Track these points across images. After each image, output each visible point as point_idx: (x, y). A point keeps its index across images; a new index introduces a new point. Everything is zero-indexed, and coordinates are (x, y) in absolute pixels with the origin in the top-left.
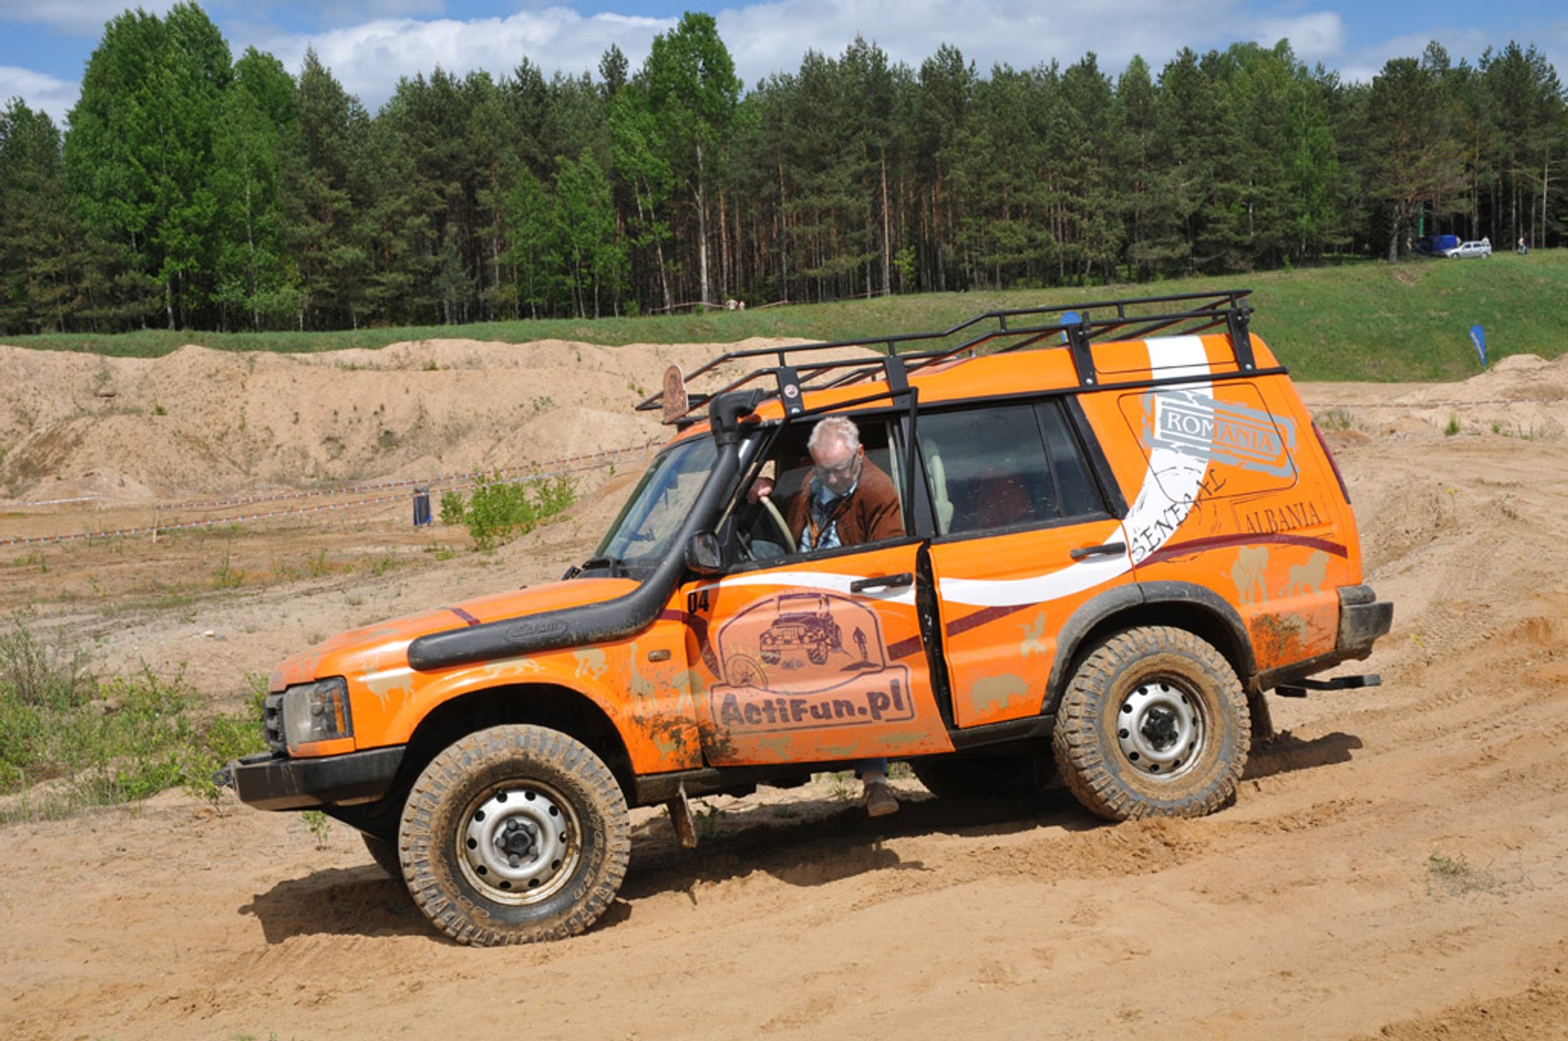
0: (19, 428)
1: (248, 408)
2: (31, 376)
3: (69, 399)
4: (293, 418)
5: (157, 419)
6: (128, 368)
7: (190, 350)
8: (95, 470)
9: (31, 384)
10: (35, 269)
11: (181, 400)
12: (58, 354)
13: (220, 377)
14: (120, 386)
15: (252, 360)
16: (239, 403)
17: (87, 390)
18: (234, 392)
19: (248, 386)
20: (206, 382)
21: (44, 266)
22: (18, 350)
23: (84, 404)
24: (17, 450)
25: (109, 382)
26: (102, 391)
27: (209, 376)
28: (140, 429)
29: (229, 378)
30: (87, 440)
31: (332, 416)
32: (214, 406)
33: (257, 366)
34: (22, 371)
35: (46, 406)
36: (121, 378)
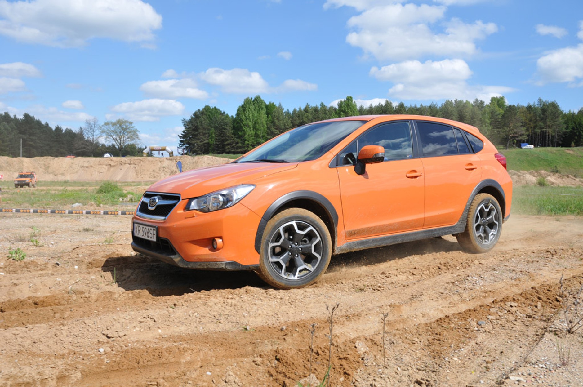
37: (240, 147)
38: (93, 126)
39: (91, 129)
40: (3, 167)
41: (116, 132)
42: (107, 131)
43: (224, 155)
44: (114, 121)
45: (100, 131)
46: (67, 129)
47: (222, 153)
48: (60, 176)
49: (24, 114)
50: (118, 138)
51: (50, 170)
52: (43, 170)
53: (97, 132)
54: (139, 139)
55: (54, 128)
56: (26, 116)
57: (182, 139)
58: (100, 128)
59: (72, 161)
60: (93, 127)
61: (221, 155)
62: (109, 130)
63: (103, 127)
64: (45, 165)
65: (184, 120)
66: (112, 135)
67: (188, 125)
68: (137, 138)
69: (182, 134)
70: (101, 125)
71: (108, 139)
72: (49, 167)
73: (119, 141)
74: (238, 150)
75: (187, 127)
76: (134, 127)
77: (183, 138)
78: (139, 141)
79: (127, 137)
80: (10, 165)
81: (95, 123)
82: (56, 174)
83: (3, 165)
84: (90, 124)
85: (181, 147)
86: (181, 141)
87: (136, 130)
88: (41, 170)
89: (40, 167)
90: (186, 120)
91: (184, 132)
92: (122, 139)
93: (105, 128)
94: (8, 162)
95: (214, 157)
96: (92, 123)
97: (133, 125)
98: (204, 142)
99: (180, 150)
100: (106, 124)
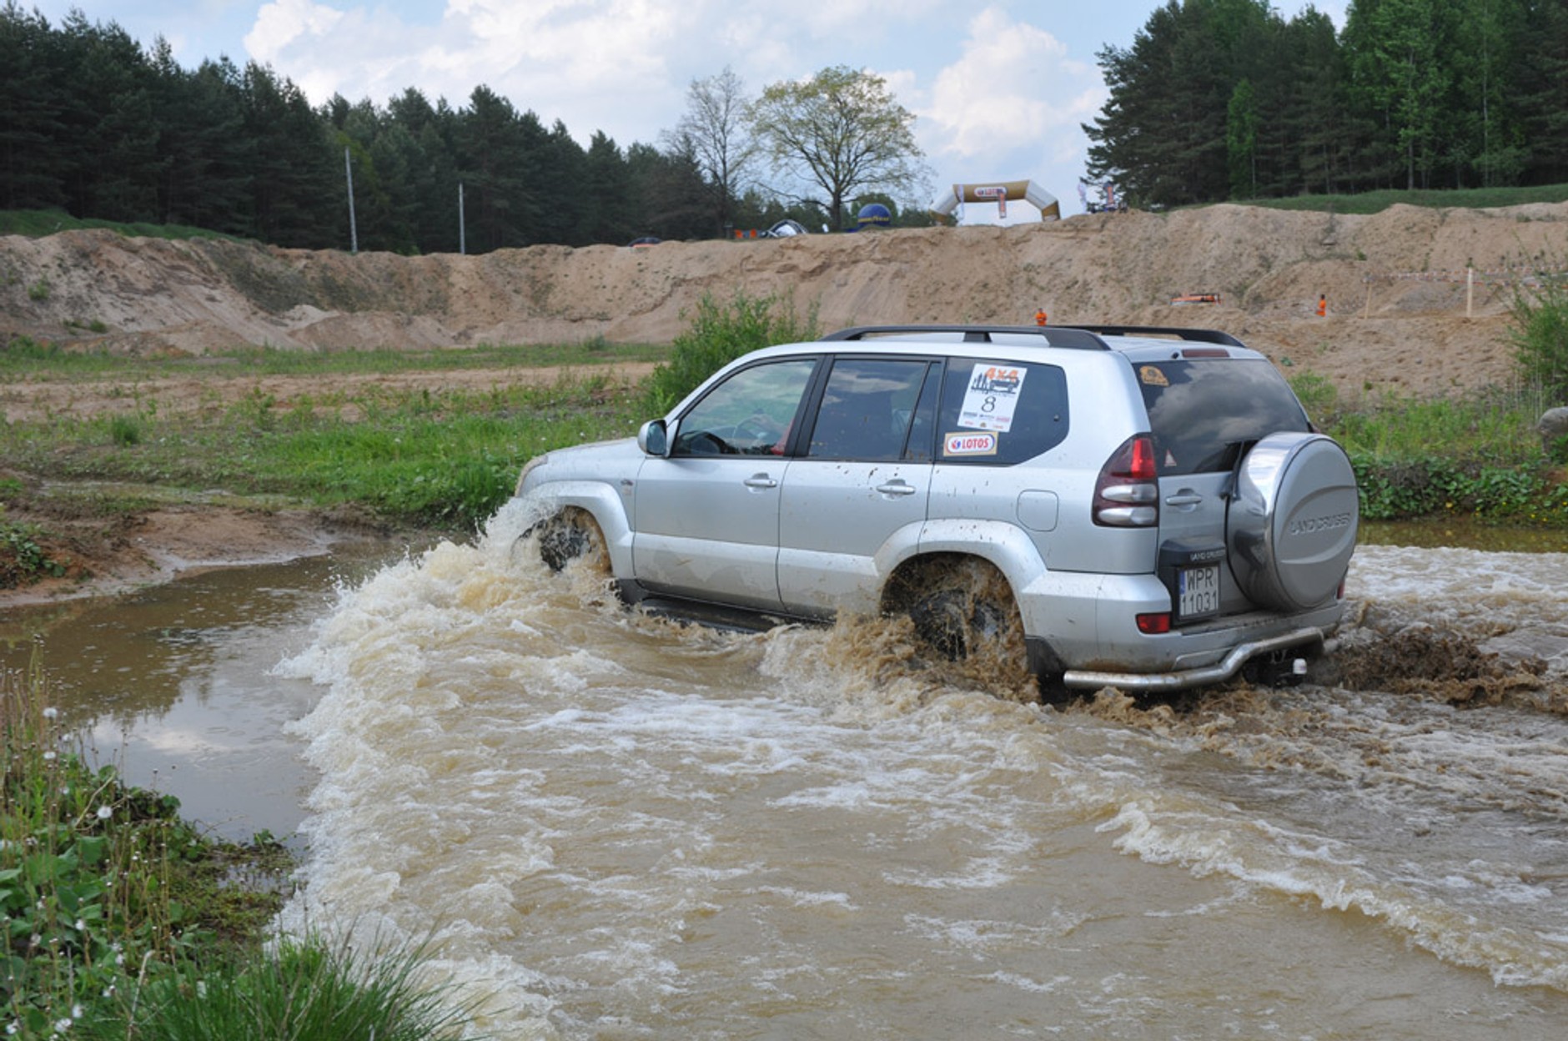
0: (1260, 269)
1: (1432, 254)
2: (1276, 230)
3: (1300, 248)
4: (1466, 262)
5: (1357, 263)
6: (1350, 221)
7: (1398, 207)
8: (1302, 302)
9: (1275, 236)
10: (1306, 144)
11: (1382, 247)
12: (1300, 213)
13: (1415, 229)
14: (1341, 236)
15: (1445, 214)
16: (1426, 250)
17: (1315, 240)
18: (1424, 242)
19: (1436, 236)
20: (1404, 233)
21: (1311, 141)
22: (1272, 210)
23: (1311, 251)
24: (1255, 286)
25: (1333, 234)
26: (1327, 241)
27: (1407, 229)
28: (1341, 271)
29: (1423, 230)
30: (1301, 279)
31: (1499, 260)
32: (1405, 252)
33: (1448, 219)
34: (1270, 227)
35: (1282, 252)
36: (1342, 230)
37: (1380, 160)
38: (723, 107)
39: (714, 118)
40: (373, 294)
41: (818, 128)
42: (780, 126)
43: (1305, 197)
44: (806, 79)
45: (752, 125)
46: (636, 145)
47: (1292, 191)
48: (595, 323)
49: (472, 90)
50: (826, 155)
51: (553, 300)
52: (528, 303)
53: (739, 134)
54: (916, 153)
55: (586, 145)
56: (482, 97)
57: (1101, 143)
58: (751, 114)
59: (640, 258)
60: (722, 113)
61: (1287, 200)
62: (786, 121)
63: (763, 110)
64: (533, 281)
65: (1108, 56)
66: (801, 138)
67: (1123, 79)
68: (907, 146)
69: (1099, 121)
70: (752, 103)
71: (783, 161)
72: (549, 287)
73: (832, 165)
74: (1368, 175)
75: (1121, 84)
76: (891, 96)
77: (1106, 135)
78: (913, 158)
79: (862, 145)
80: (402, 287)
81: (728, 92)
82: (576, 315)
83: (375, 287)
84: (707, 99)
85: (1097, 176)
86: (1094, 152)
87: (900, 109)
88: (518, 300)
89: (516, 291)
90: (1118, 52)
91: (1107, 110)
92: (843, 157)
93: (771, 112)
94: (392, 275)
95: (1261, 210)
96: (716, 93)
97: (886, 90)
98: (1207, 146)
99: (1093, 195)
100: (774, 95)
